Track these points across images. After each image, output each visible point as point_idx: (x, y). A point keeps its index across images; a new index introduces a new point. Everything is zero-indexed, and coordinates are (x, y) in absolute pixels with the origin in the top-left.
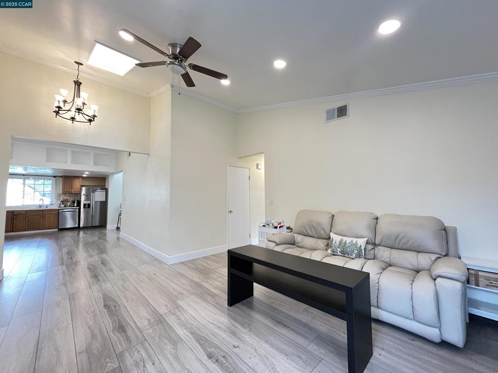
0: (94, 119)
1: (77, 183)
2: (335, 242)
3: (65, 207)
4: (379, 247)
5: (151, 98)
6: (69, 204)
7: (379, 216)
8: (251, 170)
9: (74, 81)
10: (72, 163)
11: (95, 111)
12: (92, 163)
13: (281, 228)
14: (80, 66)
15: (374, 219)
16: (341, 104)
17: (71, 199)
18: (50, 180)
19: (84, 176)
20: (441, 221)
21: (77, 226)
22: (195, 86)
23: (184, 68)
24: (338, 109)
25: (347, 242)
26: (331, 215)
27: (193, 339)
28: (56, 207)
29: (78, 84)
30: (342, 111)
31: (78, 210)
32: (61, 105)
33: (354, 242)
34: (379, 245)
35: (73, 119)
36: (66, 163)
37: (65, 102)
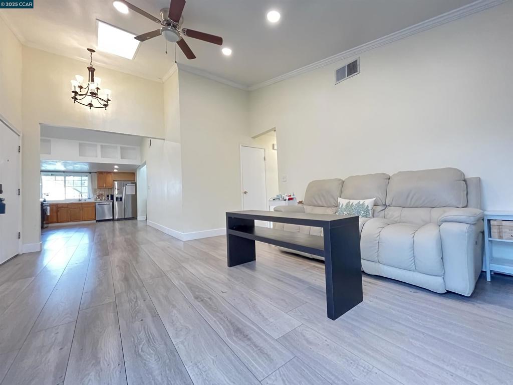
0: (108, 103)
1: (110, 178)
2: (342, 206)
3: (101, 200)
4: (389, 208)
5: (163, 83)
6: (104, 198)
7: (391, 175)
8: (267, 151)
9: (88, 68)
10: (101, 157)
11: (108, 95)
12: (119, 156)
13: (291, 201)
14: (92, 53)
15: (386, 179)
16: (351, 60)
17: (105, 193)
18: (87, 176)
19: (115, 171)
20: (460, 171)
21: (111, 218)
22: (195, 57)
23: (178, 34)
24: (348, 66)
25: (354, 204)
26: (341, 181)
27: (186, 287)
28: (92, 200)
29: (91, 70)
30: (352, 68)
31: (111, 203)
32: (78, 90)
33: (361, 203)
34: (389, 206)
35: (90, 105)
36: (97, 157)
37: (81, 87)
